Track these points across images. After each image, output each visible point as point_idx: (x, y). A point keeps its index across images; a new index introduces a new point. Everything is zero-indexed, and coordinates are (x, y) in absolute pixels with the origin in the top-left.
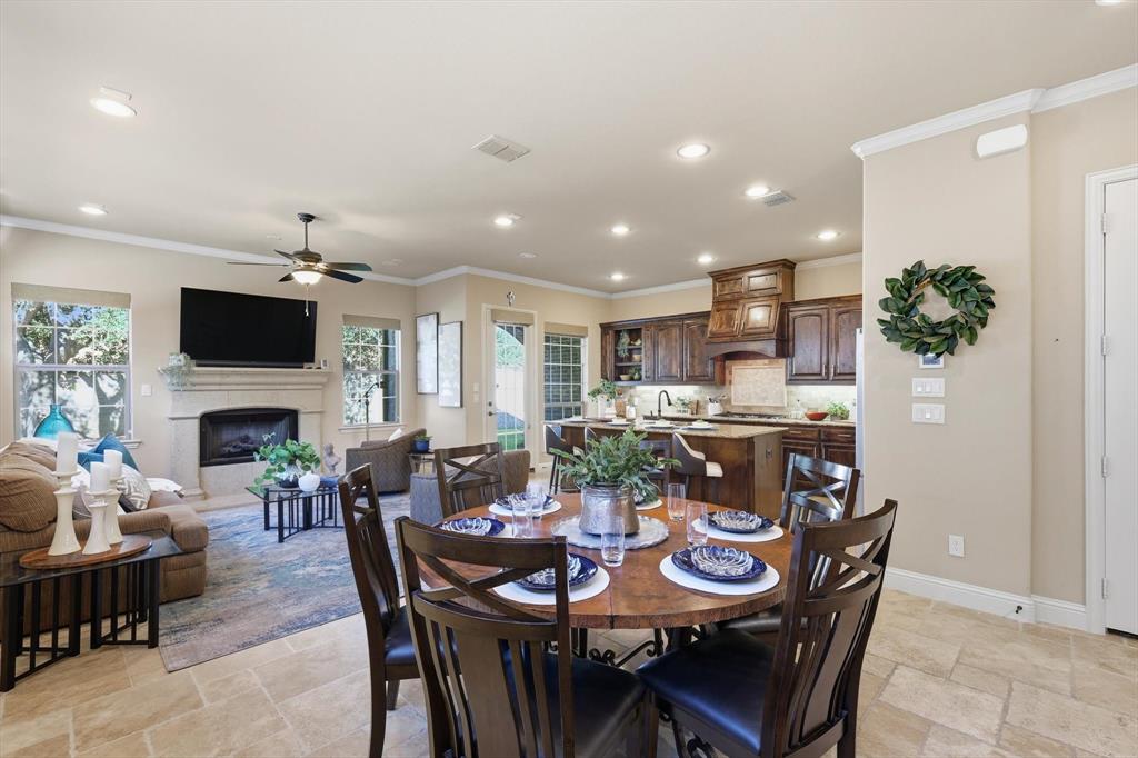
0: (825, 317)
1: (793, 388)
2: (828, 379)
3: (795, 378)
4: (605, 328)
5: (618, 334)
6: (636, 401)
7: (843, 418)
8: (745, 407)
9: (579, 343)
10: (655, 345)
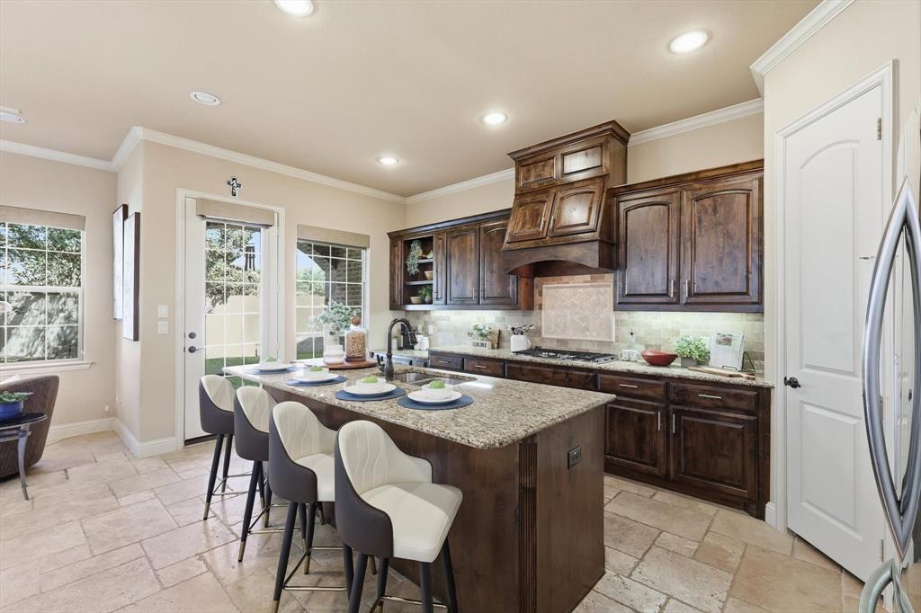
0: (674, 205)
1: (625, 315)
2: (678, 302)
3: (628, 301)
4: (395, 237)
5: (408, 244)
6: (431, 329)
7: (699, 363)
8: (558, 340)
9: (359, 255)
10: (448, 257)
